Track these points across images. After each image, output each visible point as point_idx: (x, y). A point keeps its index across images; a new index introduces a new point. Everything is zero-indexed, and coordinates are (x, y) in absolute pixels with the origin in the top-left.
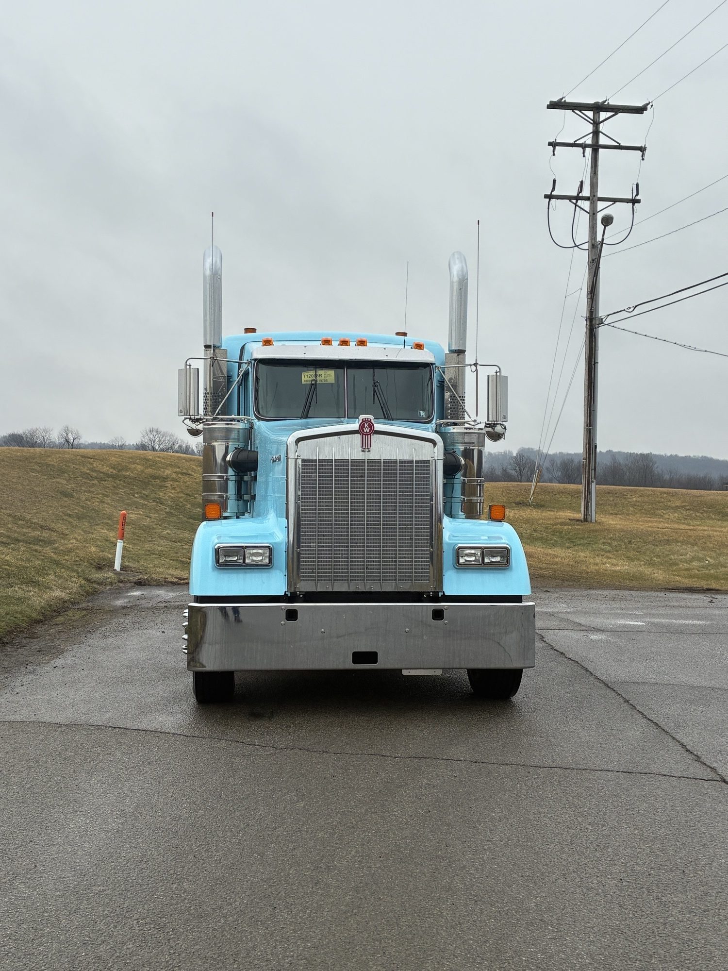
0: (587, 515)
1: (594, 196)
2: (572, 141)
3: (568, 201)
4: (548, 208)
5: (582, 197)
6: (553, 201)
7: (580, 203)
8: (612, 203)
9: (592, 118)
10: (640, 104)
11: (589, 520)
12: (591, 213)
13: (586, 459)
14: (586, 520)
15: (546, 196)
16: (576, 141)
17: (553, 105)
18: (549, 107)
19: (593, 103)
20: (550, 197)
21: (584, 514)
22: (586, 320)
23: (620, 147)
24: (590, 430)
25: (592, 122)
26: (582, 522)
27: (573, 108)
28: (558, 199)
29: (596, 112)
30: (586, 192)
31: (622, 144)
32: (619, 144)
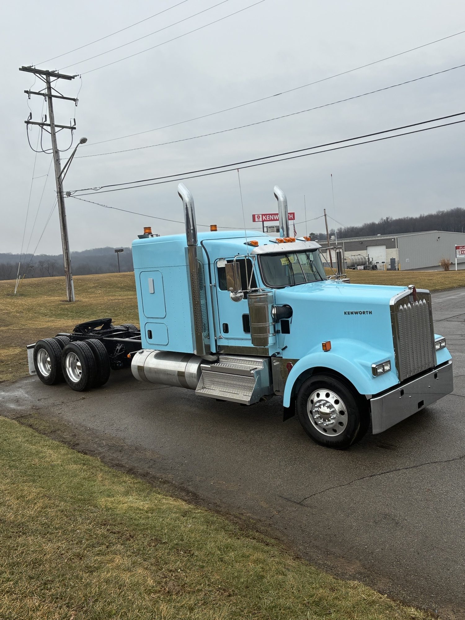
0: (71, 298)
1: (53, 124)
2: (37, 92)
3: (38, 125)
4: (27, 129)
5: (47, 124)
6: (30, 125)
7: (45, 127)
8: (61, 128)
9: (46, 79)
10: (71, 75)
11: (72, 300)
12: (52, 133)
13: (67, 268)
14: (70, 301)
15: (26, 122)
16: (40, 91)
17: (24, 69)
18: (20, 69)
19: (45, 70)
20: (28, 122)
21: (69, 298)
22: (57, 193)
23: (63, 98)
24: (67, 252)
25: (46, 81)
26: (68, 302)
27: (34, 72)
28: (33, 124)
29: (48, 76)
30: (48, 122)
31: (64, 96)
32: (63, 96)
